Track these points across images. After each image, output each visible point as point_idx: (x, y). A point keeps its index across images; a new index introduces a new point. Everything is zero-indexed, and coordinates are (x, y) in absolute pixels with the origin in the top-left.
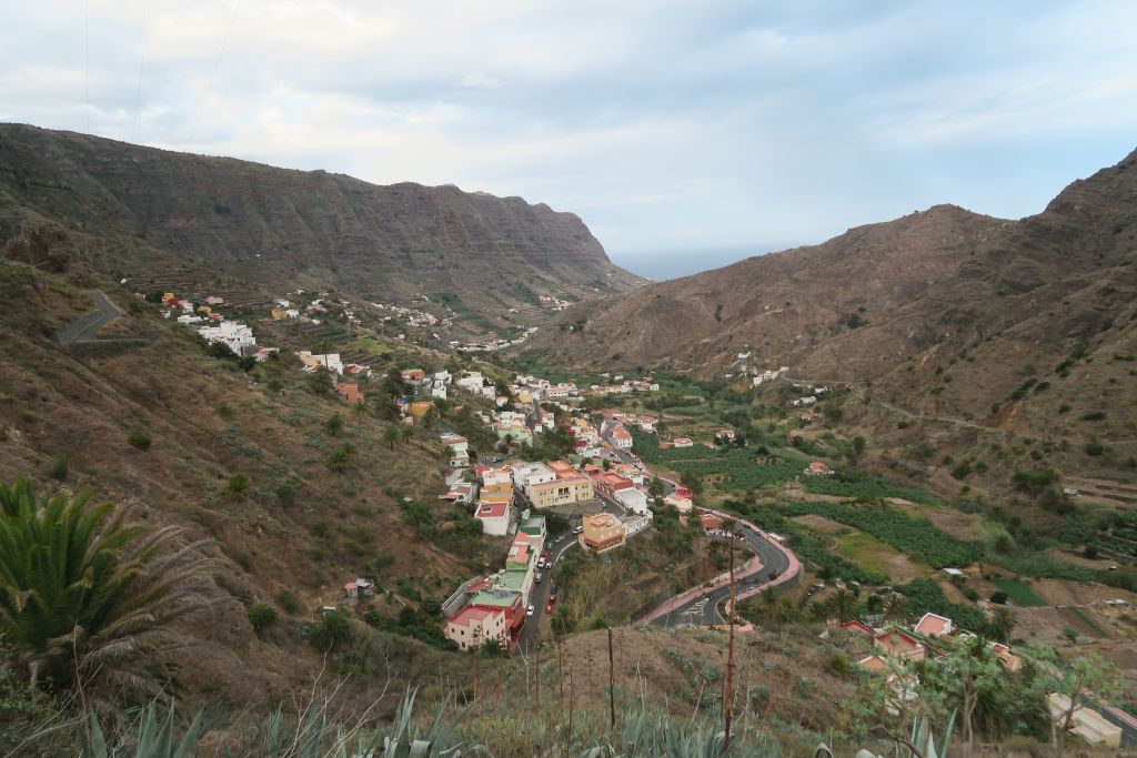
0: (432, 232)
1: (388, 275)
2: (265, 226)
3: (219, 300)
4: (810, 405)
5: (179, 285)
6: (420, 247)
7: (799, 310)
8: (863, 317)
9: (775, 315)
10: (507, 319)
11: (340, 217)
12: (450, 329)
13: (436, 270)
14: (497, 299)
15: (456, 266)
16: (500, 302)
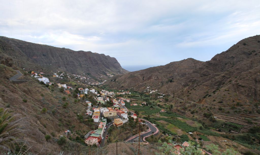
0: (86, 60)
1: (76, 69)
2: (52, 58)
3: (43, 73)
4: (162, 98)
5: (35, 70)
6: (83, 64)
7: (160, 78)
8: (173, 80)
9: (155, 79)
10: (100, 78)
11: (68, 57)
12: (89, 80)
13: (86, 68)
14: (98, 74)
15: (90, 68)
16: (99, 75)
